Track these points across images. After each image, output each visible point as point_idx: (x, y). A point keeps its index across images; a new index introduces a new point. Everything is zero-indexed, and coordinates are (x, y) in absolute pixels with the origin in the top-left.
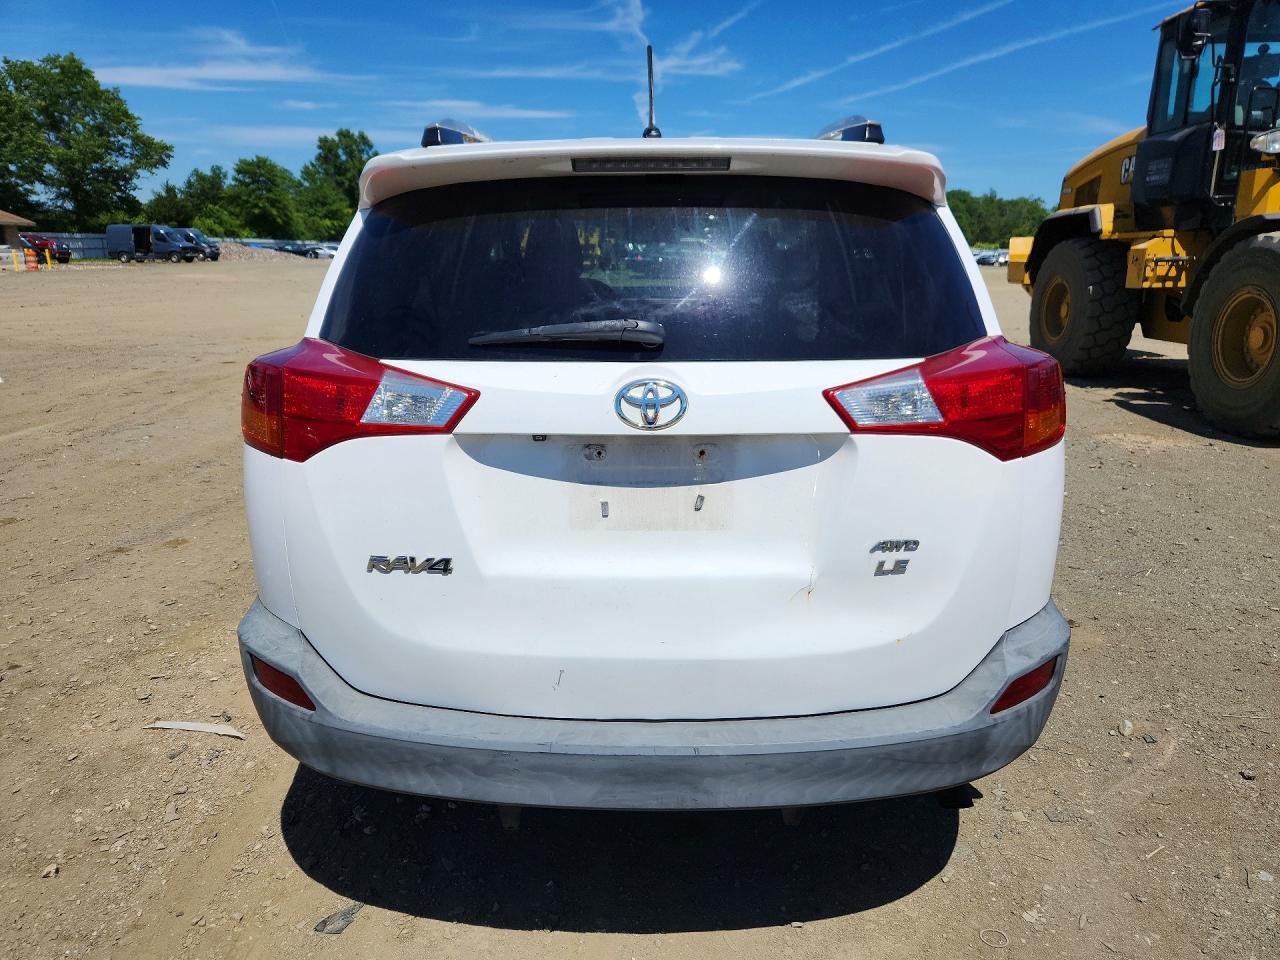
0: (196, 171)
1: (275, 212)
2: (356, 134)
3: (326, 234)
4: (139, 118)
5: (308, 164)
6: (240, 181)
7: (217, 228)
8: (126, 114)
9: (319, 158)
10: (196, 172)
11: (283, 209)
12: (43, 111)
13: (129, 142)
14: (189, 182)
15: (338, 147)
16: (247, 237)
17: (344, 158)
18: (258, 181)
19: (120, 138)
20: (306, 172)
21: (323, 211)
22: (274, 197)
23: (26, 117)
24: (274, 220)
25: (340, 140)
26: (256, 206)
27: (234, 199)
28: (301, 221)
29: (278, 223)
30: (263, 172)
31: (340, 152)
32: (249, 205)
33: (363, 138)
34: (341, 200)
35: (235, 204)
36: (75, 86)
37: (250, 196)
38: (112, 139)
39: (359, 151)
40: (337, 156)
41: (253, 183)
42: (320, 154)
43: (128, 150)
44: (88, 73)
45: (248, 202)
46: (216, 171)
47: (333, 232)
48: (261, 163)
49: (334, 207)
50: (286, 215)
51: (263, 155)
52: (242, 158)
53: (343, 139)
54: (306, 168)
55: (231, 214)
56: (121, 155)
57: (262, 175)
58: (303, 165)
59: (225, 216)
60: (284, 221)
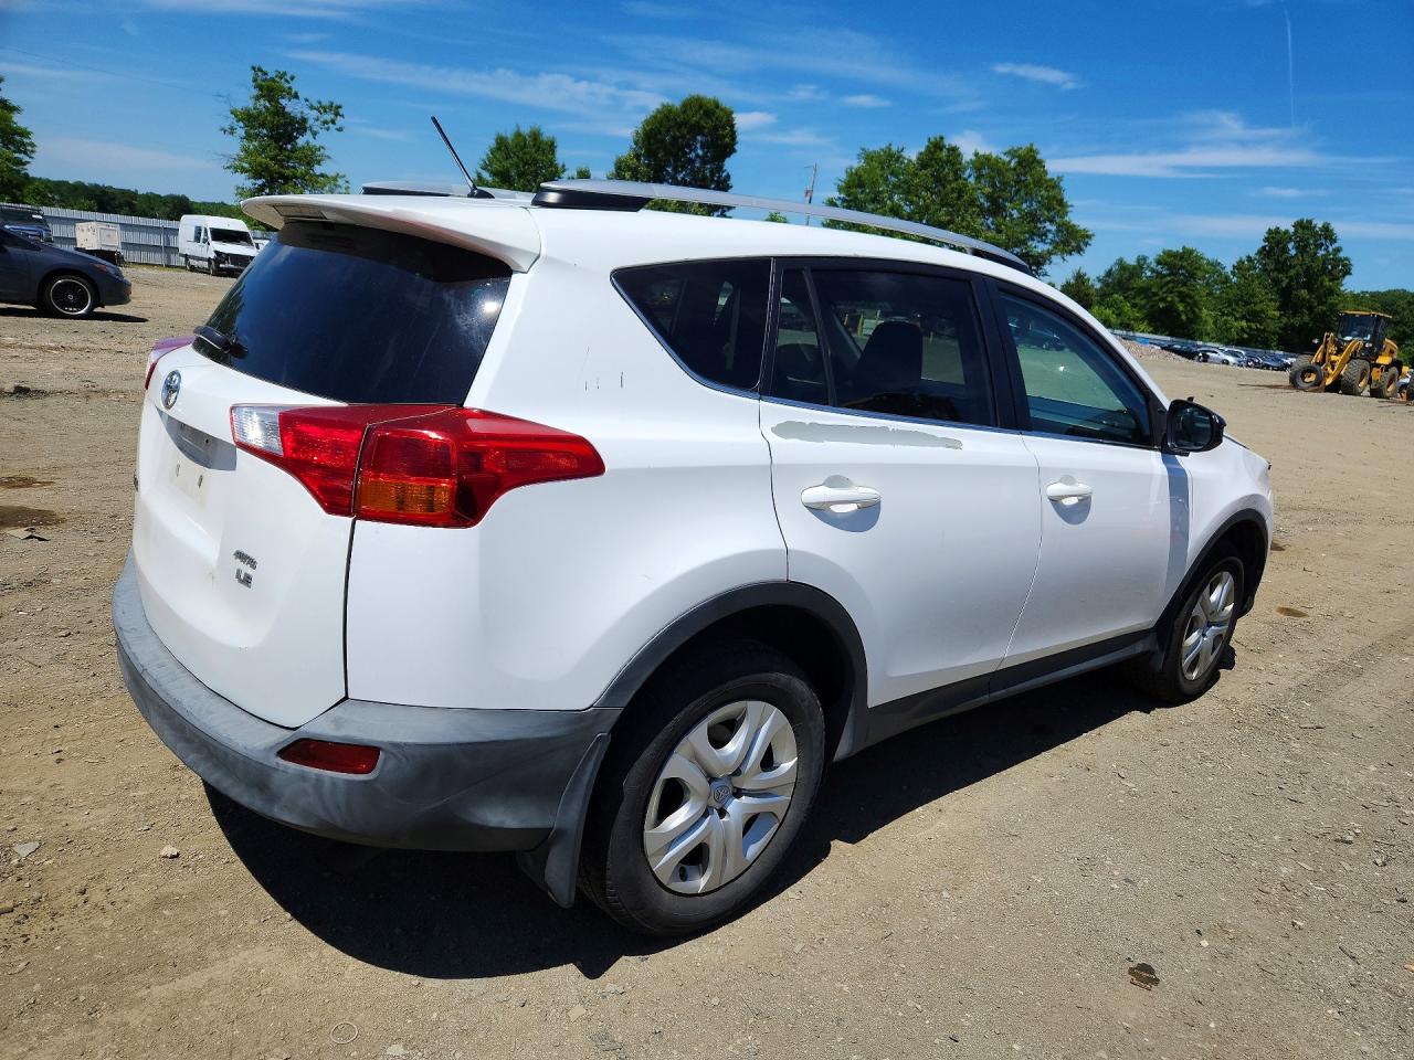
0: (1121, 260)
1: (1181, 308)
2: (1320, 225)
3: (1236, 337)
4: (1072, 206)
5: (1244, 258)
6: (1157, 272)
7: (1113, 319)
8: (1061, 203)
9: (1262, 251)
10: (1120, 262)
11: (1193, 306)
12: (989, 197)
13: (1053, 228)
14: (1111, 270)
15: (1291, 240)
16: (1143, 331)
17: (1293, 252)
18: (1175, 275)
19: (1048, 223)
20: (1239, 267)
21: (1241, 310)
22: (1187, 291)
23: (972, 202)
24: (1179, 315)
25: (1296, 232)
26: (1164, 300)
27: (1144, 291)
28: (1211, 321)
29: (1182, 320)
30: (1185, 264)
31: (1291, 245)
32: (1157, 298)
33: (1326, 228)
34: (1271, 300)
35: (1143, 296)
36: (1025, 175)
37: (1161, 288)
38: (1039, 225)
39: (1316, 246)
40: (1285, 250)
41: (1169, 275)
42: (1264, 248)
43: (1050, 236)
44: (1040, 163)
45: (1155, 294)
46: (1142, 260)
47: (1245, 336)
48: (1187, 255)
49: (1258, 308)
50: (1193, 312)
51: (1190, 246)
52: (1167, 248)
53: (1300, 231)
54: (1241, 262)
55: (1134, 306)
56: (1042, 241)
57: (1182, 267)
58: (1238, 259)
59: (1127, 307)
60: (1188, 318)
